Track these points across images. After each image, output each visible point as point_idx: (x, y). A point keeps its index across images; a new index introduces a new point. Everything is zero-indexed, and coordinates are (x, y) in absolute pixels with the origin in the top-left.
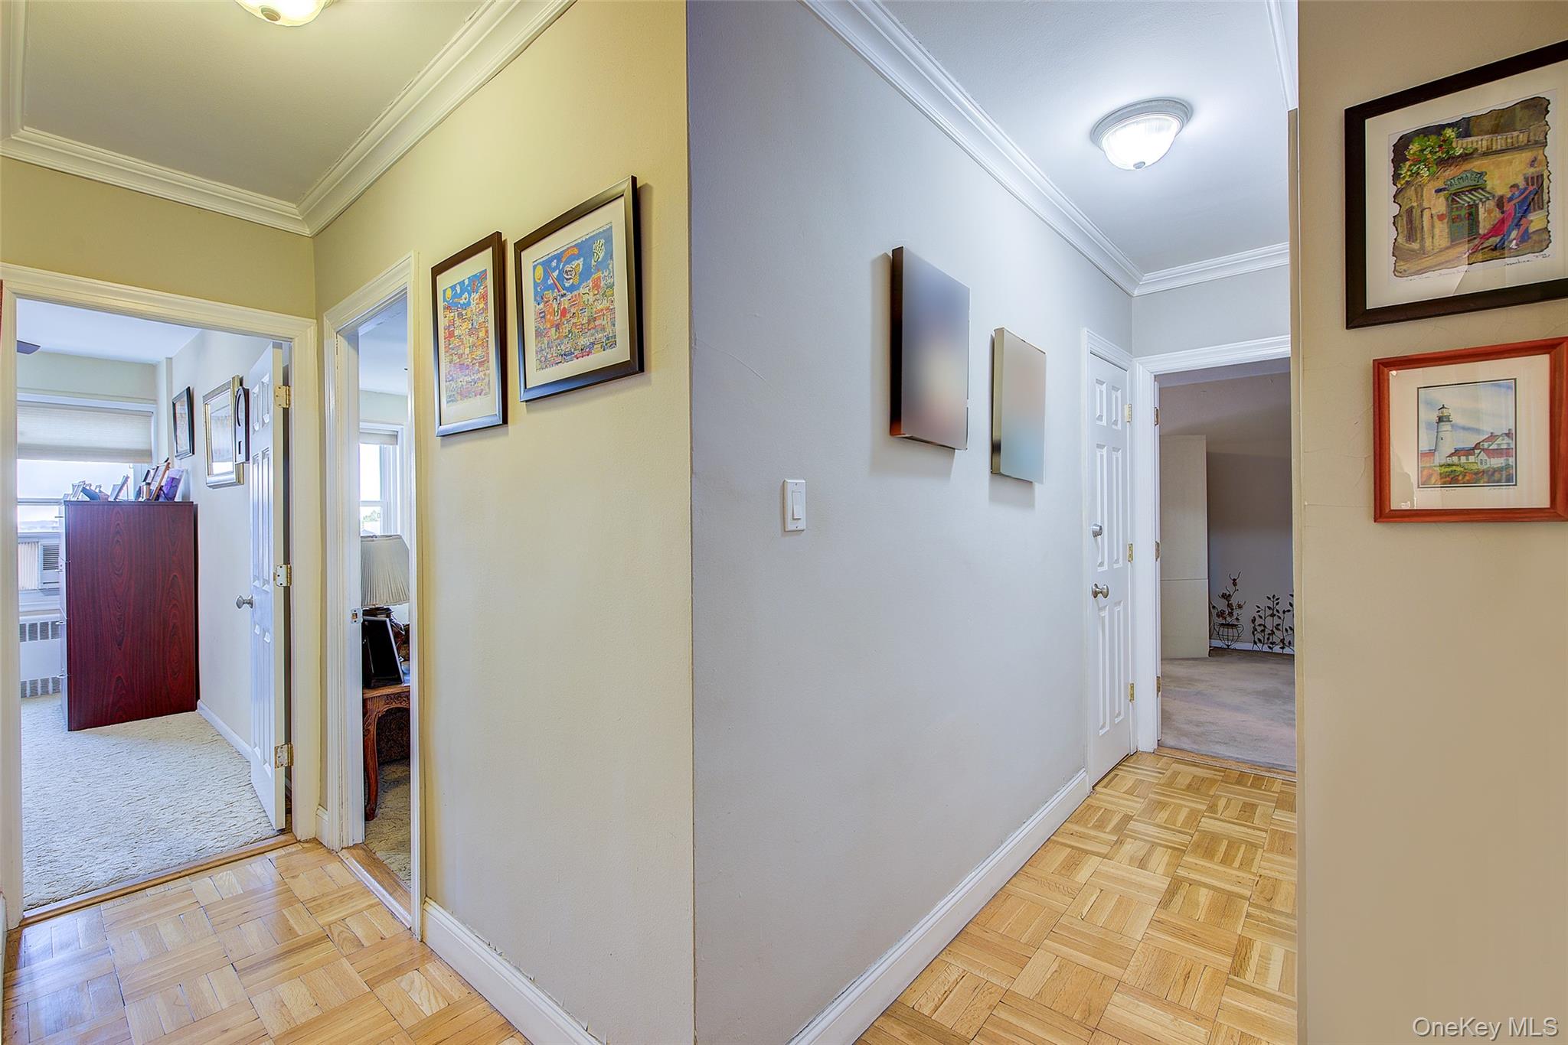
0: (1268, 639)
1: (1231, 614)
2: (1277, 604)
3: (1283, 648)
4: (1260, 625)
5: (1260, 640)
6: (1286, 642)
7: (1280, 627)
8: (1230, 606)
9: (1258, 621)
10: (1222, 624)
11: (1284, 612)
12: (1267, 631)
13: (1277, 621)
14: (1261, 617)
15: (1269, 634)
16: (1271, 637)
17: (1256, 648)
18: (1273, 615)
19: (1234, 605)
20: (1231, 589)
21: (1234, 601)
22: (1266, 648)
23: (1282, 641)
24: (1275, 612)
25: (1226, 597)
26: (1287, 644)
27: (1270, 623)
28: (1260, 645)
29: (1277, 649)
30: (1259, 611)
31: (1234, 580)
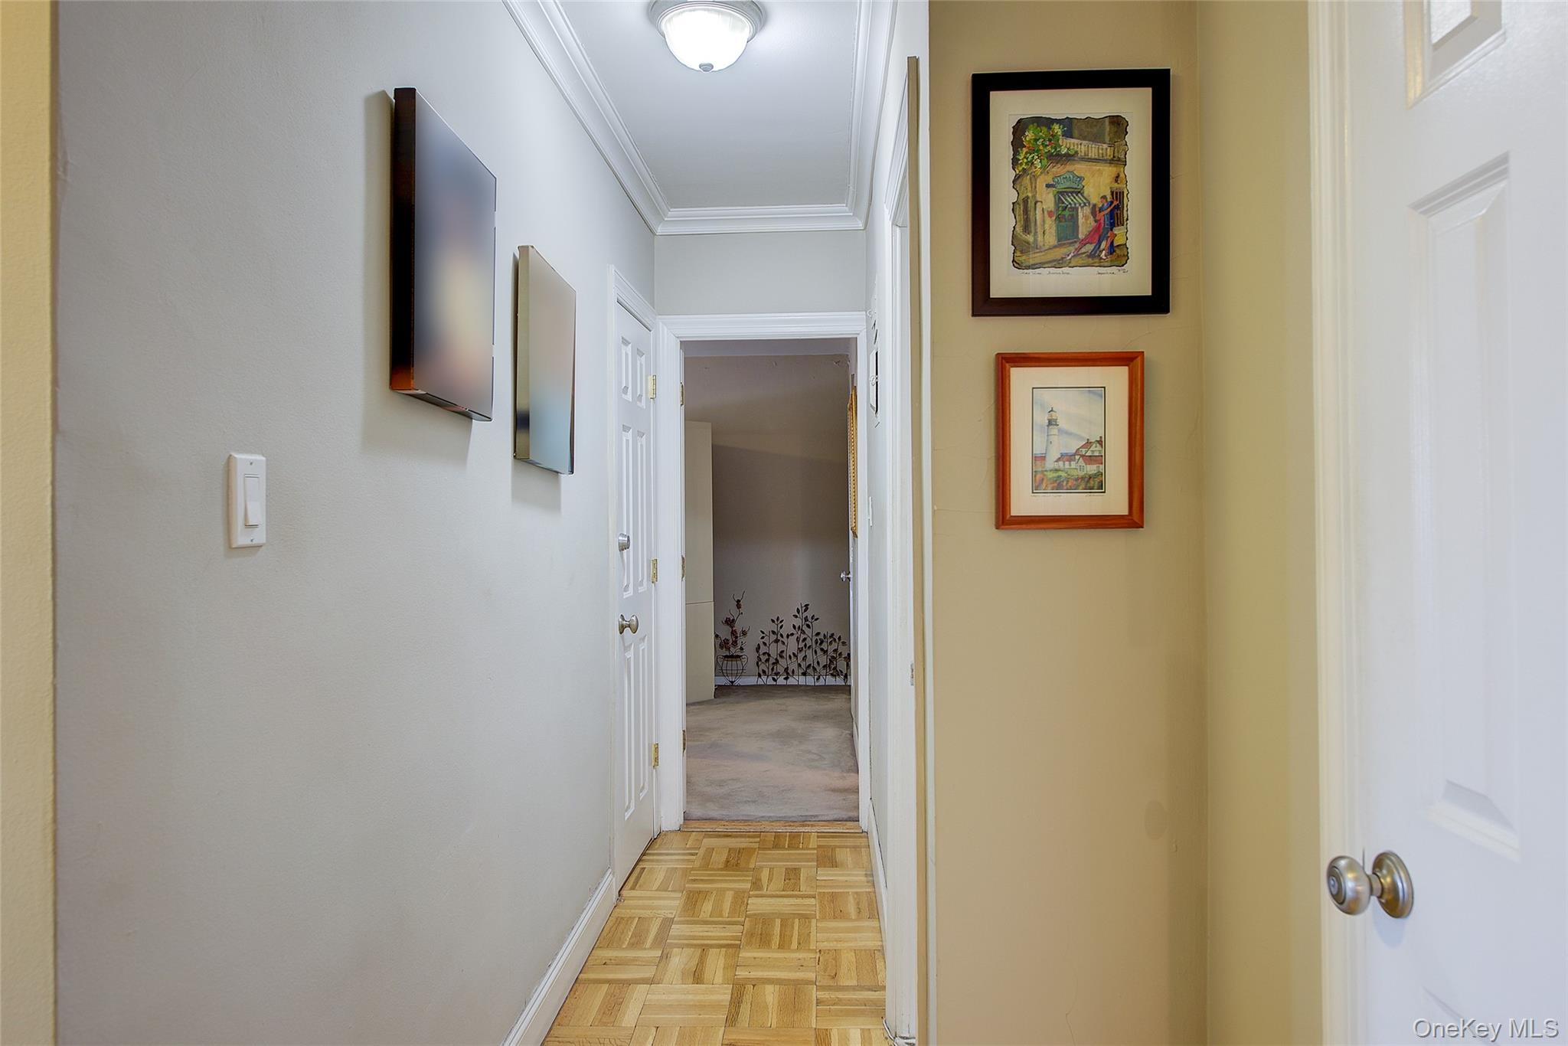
0: (773, 669)
1: (735, 643)
2: (781, 627)
3: (786, 679)
4: (764, 654)
5: (764, 672)
6: (790, 672)
7: (784, 655)
8: (734, 633)
9: (763, 649)
10: (726, 657)
11: (788, 636)
12: (772, 660)
13: (781, 647)
14: (765, 644)
15: (773, 663)
16: (775, 667)
17: (760, 682)
18: (777, 641)
19: (739, 632)
20: (735, 612)
21: (738, 627)
22: (770, 682)
23: (786, 670)
24: (779, 638)
25: (730, 622)
26: (791, 674)
27: (774, 651)
28: (764, 678)
29: (781, 681)
30: (763, 638)
31: (738, 601)
